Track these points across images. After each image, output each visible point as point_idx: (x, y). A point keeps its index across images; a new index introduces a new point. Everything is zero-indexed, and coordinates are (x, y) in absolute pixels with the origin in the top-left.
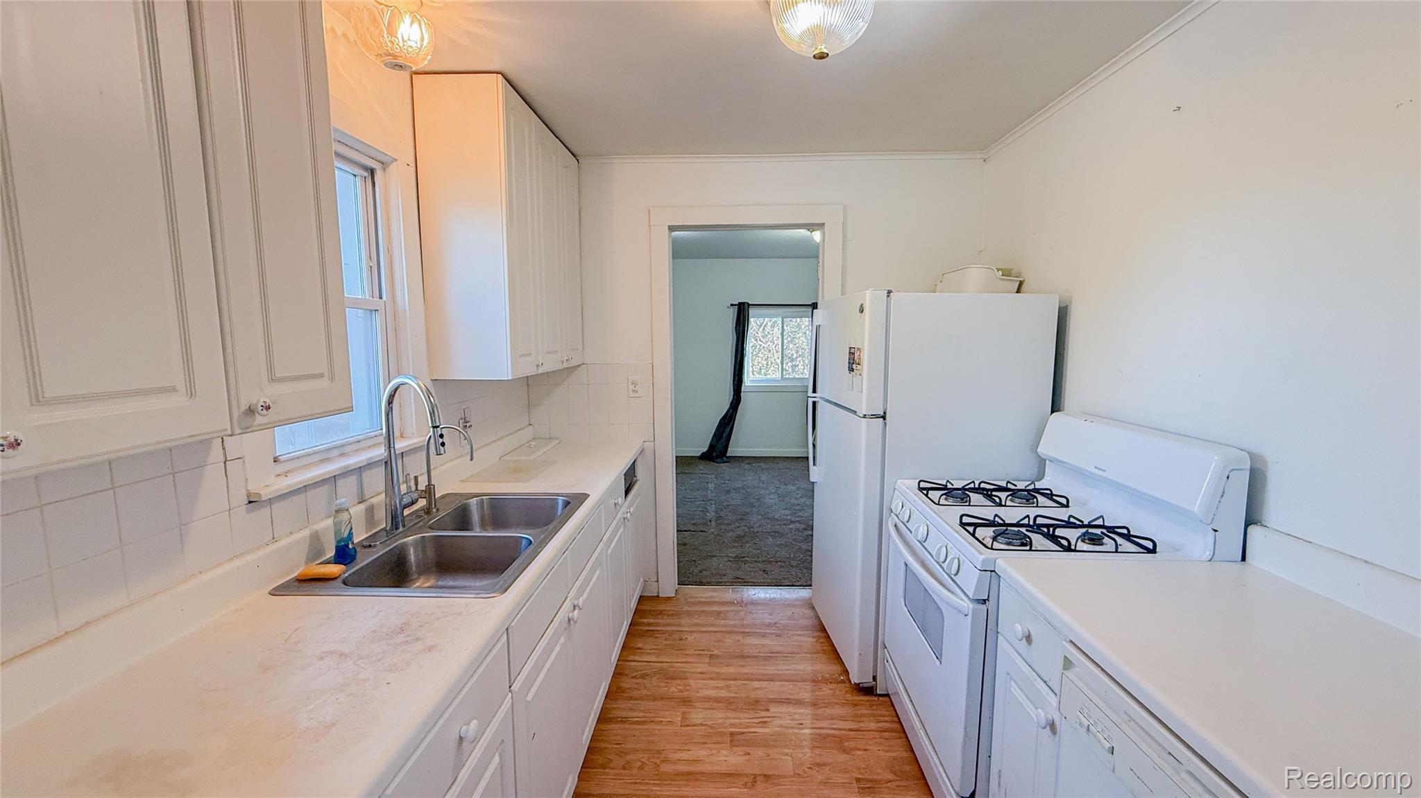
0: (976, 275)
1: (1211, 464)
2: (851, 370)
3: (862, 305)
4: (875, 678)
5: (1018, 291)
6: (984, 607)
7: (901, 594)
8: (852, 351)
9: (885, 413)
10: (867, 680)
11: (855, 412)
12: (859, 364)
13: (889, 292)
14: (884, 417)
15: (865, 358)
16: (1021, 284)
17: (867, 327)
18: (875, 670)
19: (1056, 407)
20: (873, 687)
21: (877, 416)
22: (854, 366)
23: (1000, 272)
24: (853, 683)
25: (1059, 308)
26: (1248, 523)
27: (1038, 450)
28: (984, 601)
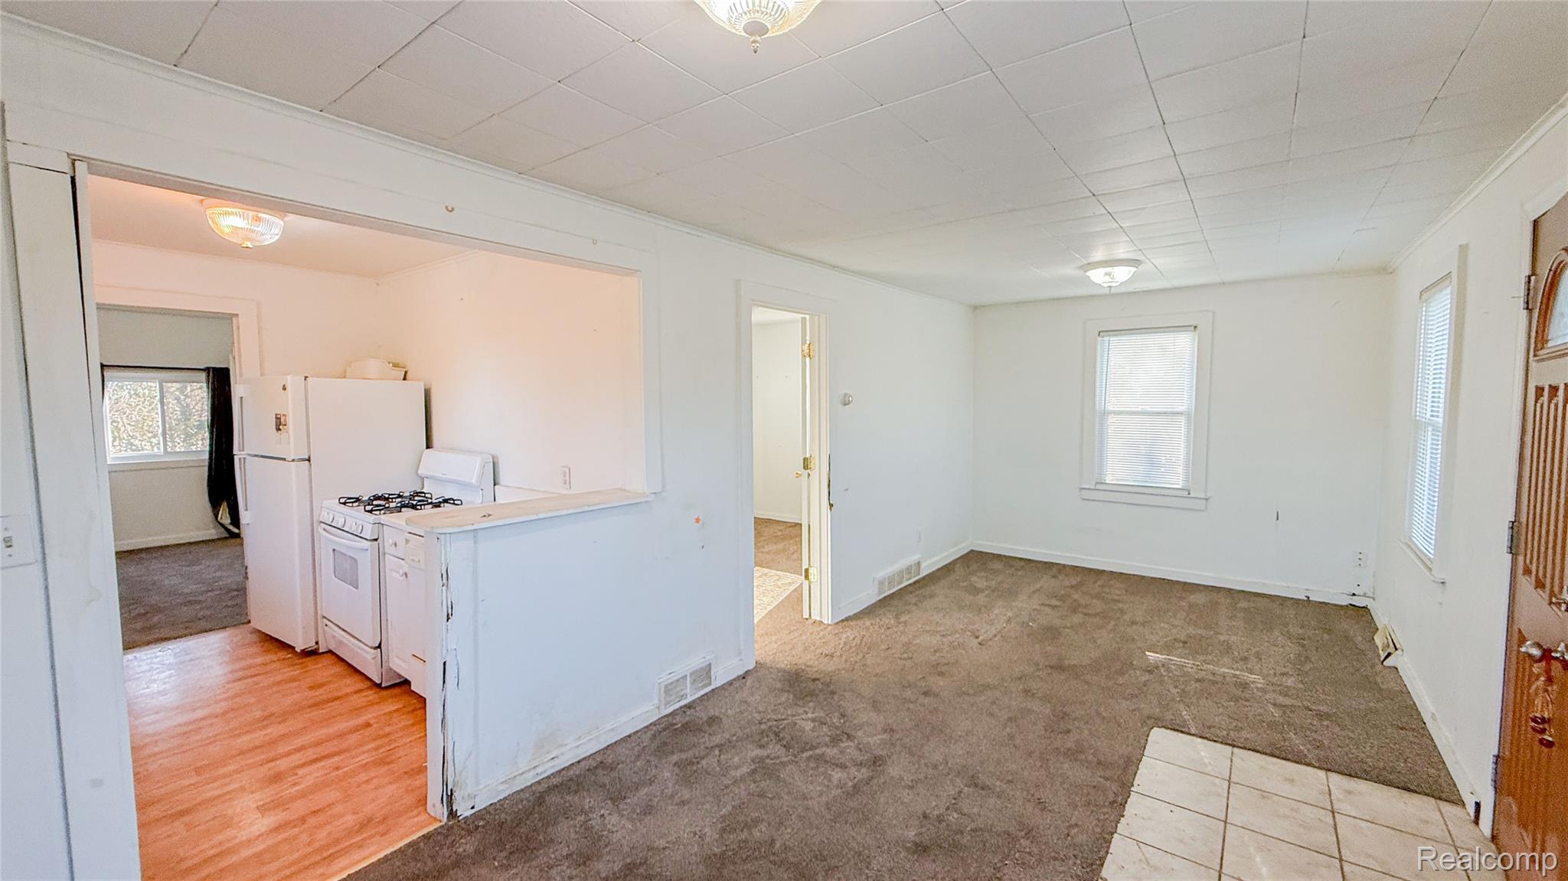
0: (373, 366)
1: (478, 461)
2: (278, 429)
3: (284, 385)
4: (317, 643)
5: (405, 379)
6: (376, 543)
7: (332, 570)
8: (279, 416)
9: (309, 457)
10: (310, 644)
11: (284, 459)
12: (285, 425)
13: (306, 377)
14: (309, 460)
15: (290, 421)
16: (406, 372)
17: (290, 399)
18: (317, 636)
19: (428, 446)
20: (315, 649)
21: (303, 460)
22: (281, 427)
23: (391, 365)
24: (299, 651)
25: (425, 390)
26: (495, 485)
27: (419, 472)
28: (376, 540)
